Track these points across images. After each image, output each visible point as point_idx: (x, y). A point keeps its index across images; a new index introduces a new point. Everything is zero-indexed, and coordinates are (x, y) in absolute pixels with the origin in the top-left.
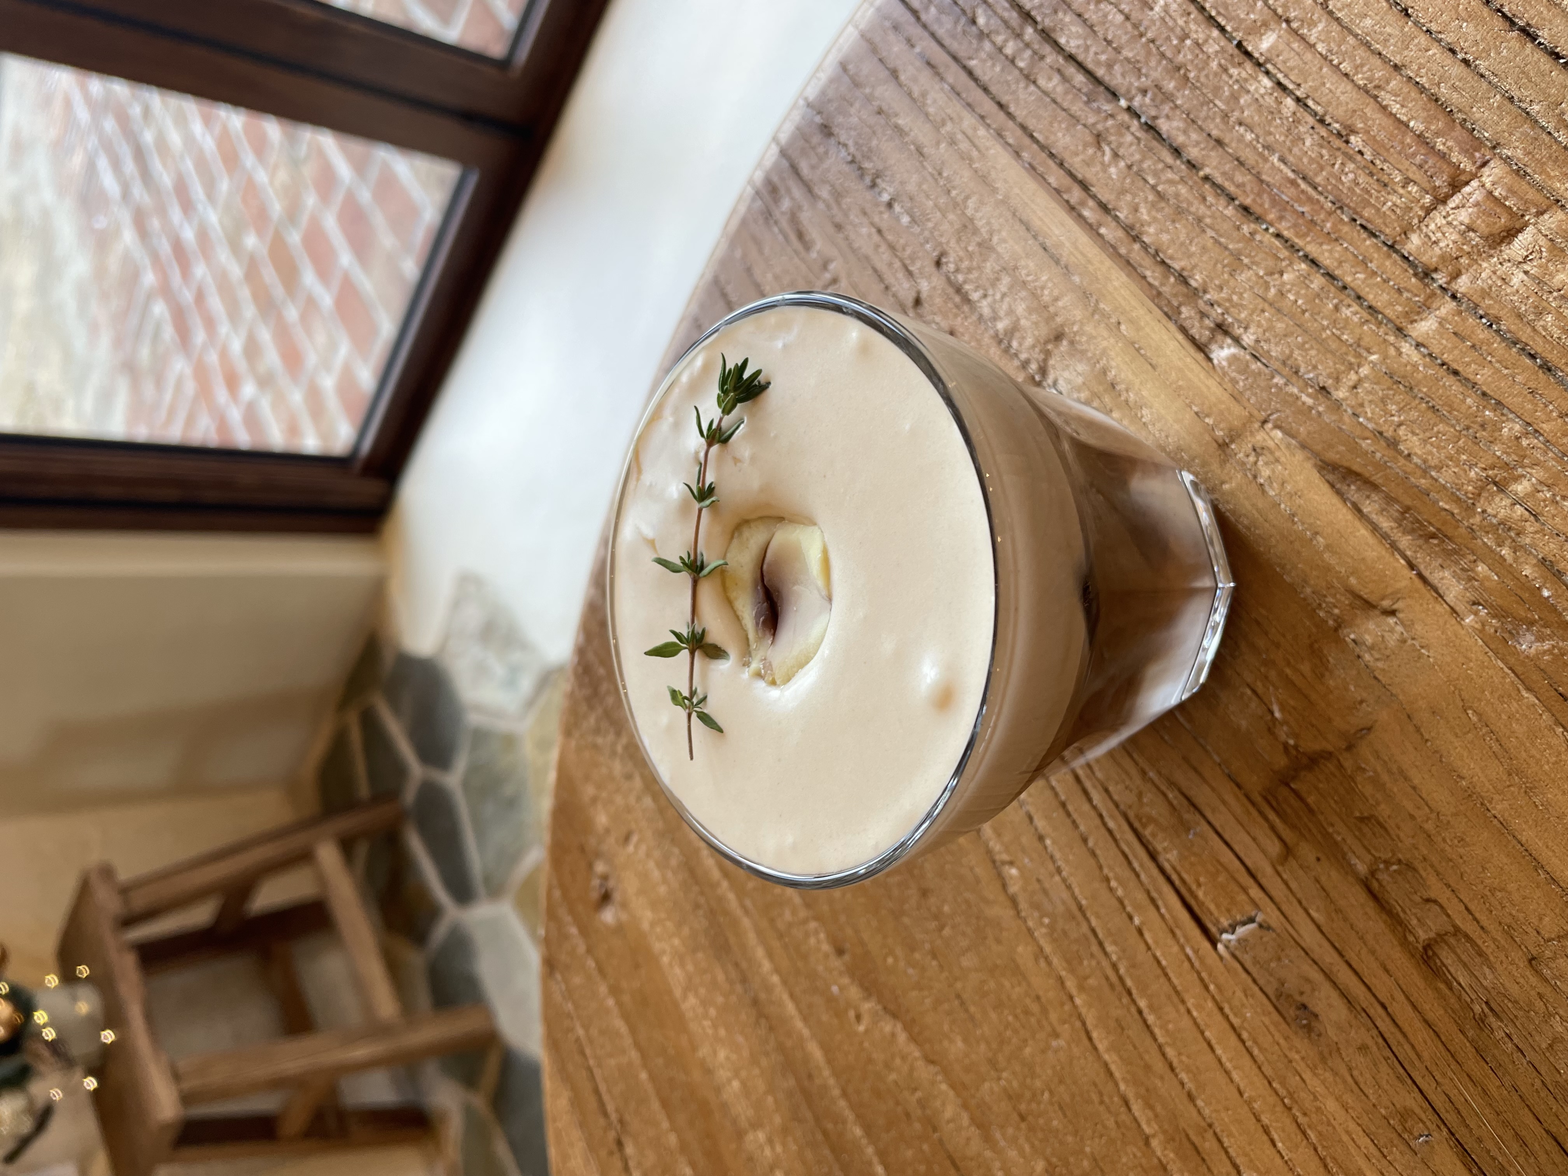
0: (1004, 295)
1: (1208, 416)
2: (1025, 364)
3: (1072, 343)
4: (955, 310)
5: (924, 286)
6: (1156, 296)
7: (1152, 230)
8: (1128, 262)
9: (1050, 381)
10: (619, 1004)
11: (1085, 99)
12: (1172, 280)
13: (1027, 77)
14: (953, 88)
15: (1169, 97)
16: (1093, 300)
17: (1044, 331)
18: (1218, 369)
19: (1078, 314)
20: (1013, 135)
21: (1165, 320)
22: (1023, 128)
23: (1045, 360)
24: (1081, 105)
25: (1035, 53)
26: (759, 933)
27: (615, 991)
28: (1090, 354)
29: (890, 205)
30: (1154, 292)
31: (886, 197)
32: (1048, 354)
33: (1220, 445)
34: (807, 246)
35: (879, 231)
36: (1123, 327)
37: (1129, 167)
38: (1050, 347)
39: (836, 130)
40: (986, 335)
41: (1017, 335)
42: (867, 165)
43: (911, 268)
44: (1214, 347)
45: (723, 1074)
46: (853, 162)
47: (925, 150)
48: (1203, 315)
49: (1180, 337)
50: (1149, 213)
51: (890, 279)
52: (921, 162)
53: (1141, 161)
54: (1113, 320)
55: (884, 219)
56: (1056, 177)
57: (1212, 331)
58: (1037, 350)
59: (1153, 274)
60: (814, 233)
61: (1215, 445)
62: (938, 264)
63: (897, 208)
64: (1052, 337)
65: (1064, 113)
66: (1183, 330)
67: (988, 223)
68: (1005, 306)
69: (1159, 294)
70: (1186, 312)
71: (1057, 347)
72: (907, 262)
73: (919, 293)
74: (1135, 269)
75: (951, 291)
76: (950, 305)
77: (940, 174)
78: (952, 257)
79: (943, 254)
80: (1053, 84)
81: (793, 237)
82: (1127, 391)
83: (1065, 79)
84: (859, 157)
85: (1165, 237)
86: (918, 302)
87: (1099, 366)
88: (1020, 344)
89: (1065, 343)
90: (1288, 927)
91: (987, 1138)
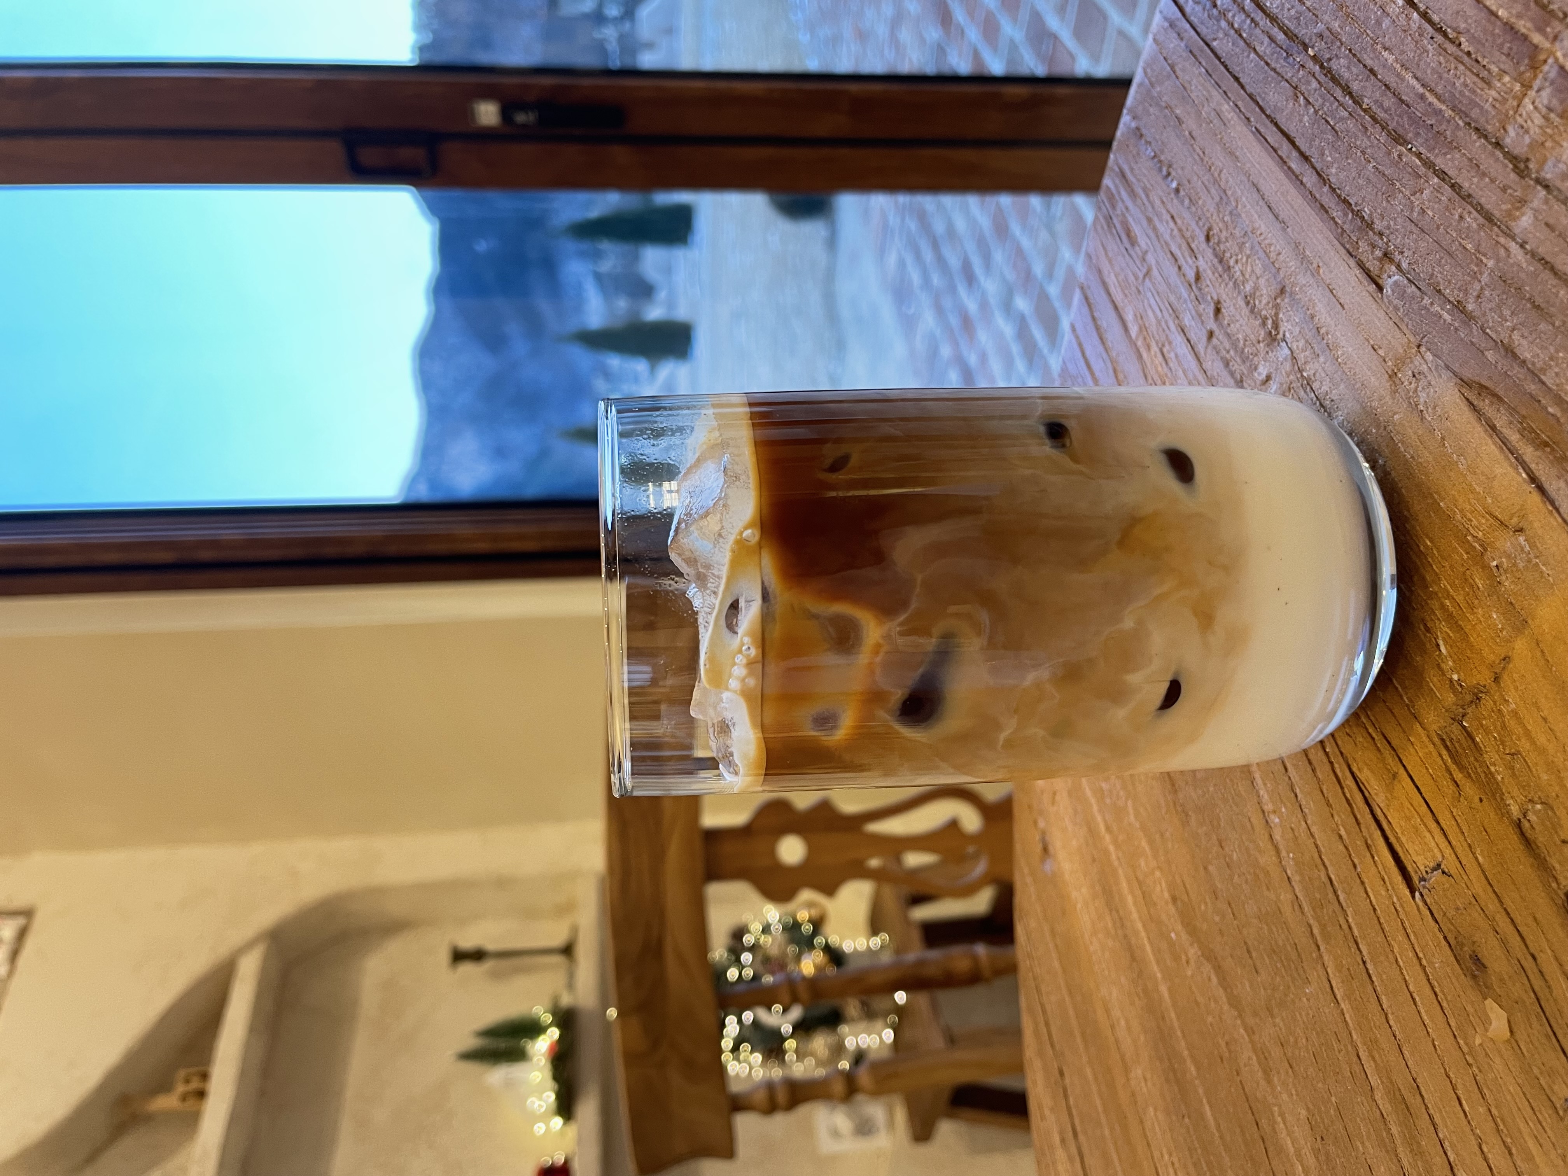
0: (1248, 257)
1: (1380, 348)
2: (1264, 322)
3: (1291, 294)
4: (1220, 280)
5: (1201, 263)
6: (1341, 235)
7: (1334, 171)
8: (1322, 206)
9: (1281, 335)
11: (1285, 54)
12: (1350, 215)
13: (1248, 45)
14: (1207, 71)
15: (1336, 37)
16: (1301, 248)
17: (1275, 288)
18: (1386, 300)
19: (1293, 264)
20: (1244, 103)
21: (1346, 257)
22: (1251, 96)
23: (1277, 314)
24: (1282, 61)
25: (1253, 20)
28: (1302, 303)
29: (1177, 191)
30: (1340, 230)
31: (1174, 185)
32: (1277, 306)
33: (1390, 377)
34: (1133, 242)
35: (1172, 217)
36: (1321, 271)
37: (1316, 112)
38: (1278, 300)
39: (1144, 131)
40: (1239, 298)
41: (1258, 294)
42: (1162, 158)
43: (1193, 246)
44: (1385, 276)
45: (1116, 1012)
46: (1155, 156)
47: (1194, 133)
48: (1374, 246)
49: (1358, 271)
50: (1331, 155)
51: (1182, 261)
52: (1192, 145)
53: (1323, 105)
54: (1315, 265)
55: (1175, 206)
56: (1274, 137)
57: (1380, 260)
58: (1270, 305)
59: (1337, 213)
60: (1136, 230)
61: (1387, 376)
62: (1208, 238)
63: (1182, 193)
64: (1279, 292)
65: (1272, 73)
66: (1361, 265)
67: (1234, 193)
68: (1249, 269)
69: (1343, 231)
70: (1363, 246)
71: (1283, 300)
72: (1190, 240)
73: (1197, 267)
74: (1327, 212)
75: (1216, 261)
76: (1217, 275)
77: (1204, 153)
78: (1215, 231)
79: (1210, 229)
80: (1264, 47)
81: (1125, 238)
82: (1327, 334)
83: (1272, 40)
84: (1158, 152)
85: (1342, 175)
86: (1198, 278)
87: (1308, 312)
88: (1260, 302)
89: (1287, 295)
90: (1462, 872)
91: (1269, 1081)
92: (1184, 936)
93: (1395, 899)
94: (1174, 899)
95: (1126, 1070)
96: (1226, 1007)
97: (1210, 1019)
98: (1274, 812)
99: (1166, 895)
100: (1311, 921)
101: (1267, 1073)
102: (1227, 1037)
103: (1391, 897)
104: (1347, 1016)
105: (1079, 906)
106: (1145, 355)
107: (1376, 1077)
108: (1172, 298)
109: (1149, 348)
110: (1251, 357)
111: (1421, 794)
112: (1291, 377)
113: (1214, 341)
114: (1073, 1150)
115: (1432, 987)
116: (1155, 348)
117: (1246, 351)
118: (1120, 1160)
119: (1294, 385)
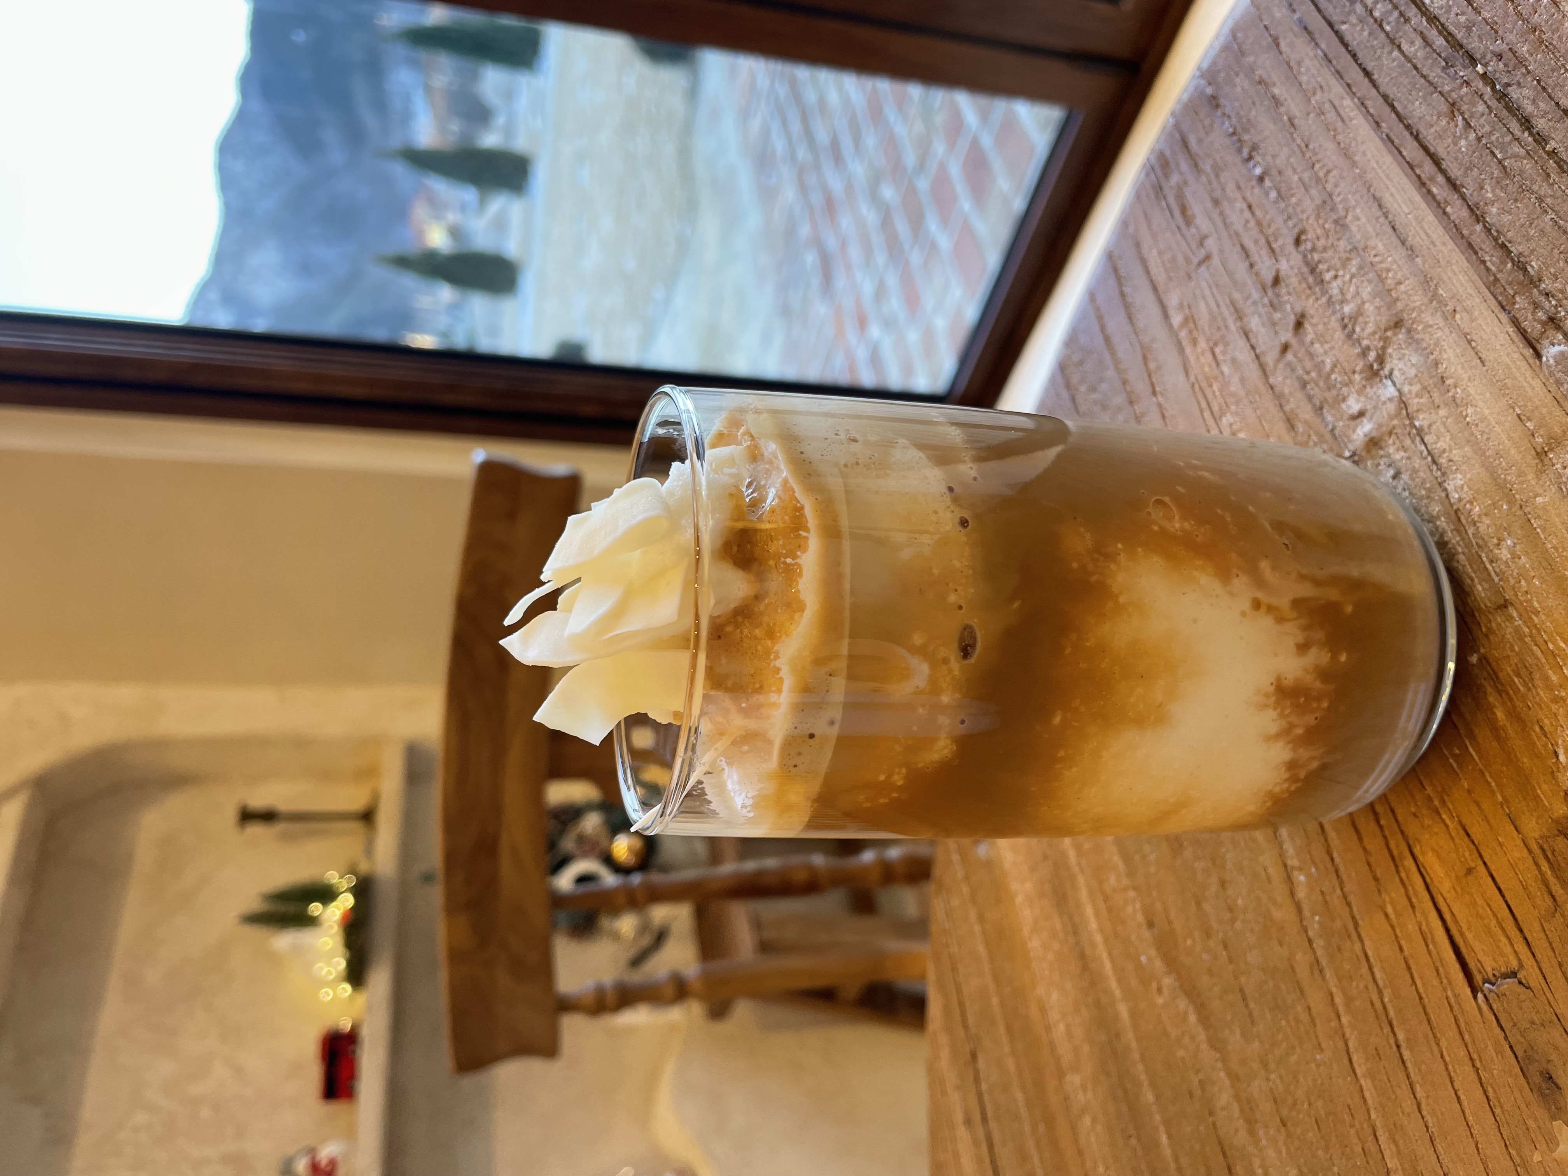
0: (1353, 276)
1: (1529, 420)
2: (1364, 353)
3: (1409, 331)
4: (1308, 292)
5: (1284, 266)
6: (1492, 284)
7: (1494, 210)
8: (1470, 245)
9: (1386, 371)
10: (984, 932)
11: (1443, 64)
12: (1509, 265)
13: (1392, 41)
14: (1325, 55)
15: (1521, 62)
16: (1432, 284)
17: (1384, 319)
18: (1544, 368)
19: (1418, 300)
20: (1376, 104)
21: (1497, 309)
22: (1385, 97)
23: (1384, 348)
24: (1439, 71)
25: (1401, 14)
26: (1091, 893)
27: (981, 918)
28: (1424, 345)
29: (1261, 179)
30: (1492, 278)
31: (1258, 171)
32: (1386, 341)
33: (1538, 454)
34: (1189, 222)
35: (1250, 207)
36: (1458, 316)
37: (1479, 139)
38: (1389, 334)
39: (1223, 101)
40: (1333, 318)
41: (1360, 319)
42: (1246, 137)
43: (1274, 245)
44: (1546, 342)
45: (1054, 1015)
46: (1234, 134)
47: (1296, 121)
48: (1536, 306)
49: (1511, 330)
50: (1493, 191)
51: (1255, 257)
52: (1291, 134)
53: (1491, 133)
54: (1450, 308)
55: (1255, 194)
56: (1411, 150)
57: (1544, 324)
58: (1377, 337)
59: (1492, 259)
60: (1196, 209)
61: (1533, 452)
62: (1298, 242)
63: (1268, 183)
64: (1392, 324)
65: (1423, 81)
66: (1516, 322)
67: (1345, 200)
68: (1352, 289)
69: (1496, 280)
70: (1521, 302)
71: (1395, 334)
72: (1271, 239)
73: (1278, 271)
74: (1476, 253)
75: (1305, 270)
76: (1304, 285)
77: (1307, 146)
78: (1310, 235)
79: (1303, 232)
80: (1414, 48)
81: (1177, 213)
82: (1456, 387)
83: (1427, 43)
84: (1239, 130)
85: (1506, 218)
86: (1276, 281)
87: (1431, 357)
88: (1363, 330)
89: (1403, 330)
90: (1546, 988)
91: (1252, 1133)
92: (1158, 963)
93: (1449, 993)
94: (1151, 925)
95: (1061, 1074)
96: (1204, 1046)
97: (1181, 1053)
98: (1300, 869)
99: (1140, 917)
100: (1334, 990)
101: (1251, 1123)
102: (1201, 1076)
103: (1445, 990)
104: (1367, 1095)
105: (1019, 899)
106: (1188, 350)
107: (1396, 1160)
108: (1237, 296)
109: (1195, 342)
110: (1339, 386)
111: (1503, 897)
112: (1395, 422)
113: (1289, 356)
114: (980, 1132)
115: (1485, 1092)
116: (1202, 344)
117: (1333, 377)
118: (1042, 1161)
119: (1398, 431)
